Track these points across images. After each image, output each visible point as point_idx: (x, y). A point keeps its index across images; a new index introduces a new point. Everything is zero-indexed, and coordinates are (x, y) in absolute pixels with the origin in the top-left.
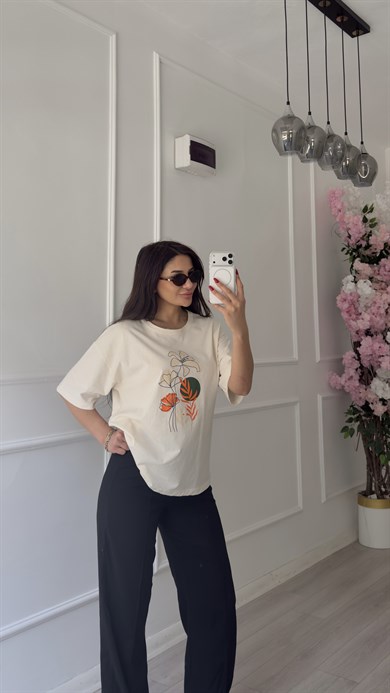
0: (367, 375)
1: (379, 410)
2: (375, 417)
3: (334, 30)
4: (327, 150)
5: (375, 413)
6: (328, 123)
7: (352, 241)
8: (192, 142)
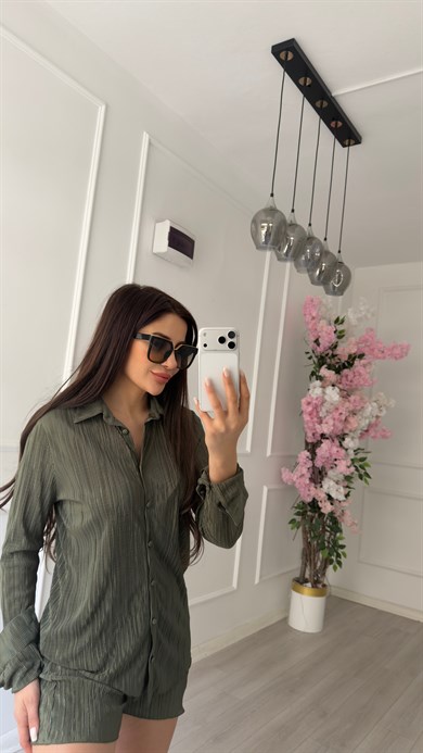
0: (318, 476)
1: (326, 508)
2: (322, 515)
3: (327, 136)
4: (304, 253)
5: (322, 511)
6: (310, 225)
7: (320, 350)
8: (172, 228)
